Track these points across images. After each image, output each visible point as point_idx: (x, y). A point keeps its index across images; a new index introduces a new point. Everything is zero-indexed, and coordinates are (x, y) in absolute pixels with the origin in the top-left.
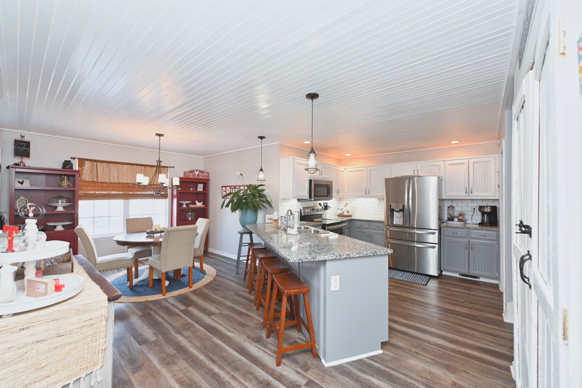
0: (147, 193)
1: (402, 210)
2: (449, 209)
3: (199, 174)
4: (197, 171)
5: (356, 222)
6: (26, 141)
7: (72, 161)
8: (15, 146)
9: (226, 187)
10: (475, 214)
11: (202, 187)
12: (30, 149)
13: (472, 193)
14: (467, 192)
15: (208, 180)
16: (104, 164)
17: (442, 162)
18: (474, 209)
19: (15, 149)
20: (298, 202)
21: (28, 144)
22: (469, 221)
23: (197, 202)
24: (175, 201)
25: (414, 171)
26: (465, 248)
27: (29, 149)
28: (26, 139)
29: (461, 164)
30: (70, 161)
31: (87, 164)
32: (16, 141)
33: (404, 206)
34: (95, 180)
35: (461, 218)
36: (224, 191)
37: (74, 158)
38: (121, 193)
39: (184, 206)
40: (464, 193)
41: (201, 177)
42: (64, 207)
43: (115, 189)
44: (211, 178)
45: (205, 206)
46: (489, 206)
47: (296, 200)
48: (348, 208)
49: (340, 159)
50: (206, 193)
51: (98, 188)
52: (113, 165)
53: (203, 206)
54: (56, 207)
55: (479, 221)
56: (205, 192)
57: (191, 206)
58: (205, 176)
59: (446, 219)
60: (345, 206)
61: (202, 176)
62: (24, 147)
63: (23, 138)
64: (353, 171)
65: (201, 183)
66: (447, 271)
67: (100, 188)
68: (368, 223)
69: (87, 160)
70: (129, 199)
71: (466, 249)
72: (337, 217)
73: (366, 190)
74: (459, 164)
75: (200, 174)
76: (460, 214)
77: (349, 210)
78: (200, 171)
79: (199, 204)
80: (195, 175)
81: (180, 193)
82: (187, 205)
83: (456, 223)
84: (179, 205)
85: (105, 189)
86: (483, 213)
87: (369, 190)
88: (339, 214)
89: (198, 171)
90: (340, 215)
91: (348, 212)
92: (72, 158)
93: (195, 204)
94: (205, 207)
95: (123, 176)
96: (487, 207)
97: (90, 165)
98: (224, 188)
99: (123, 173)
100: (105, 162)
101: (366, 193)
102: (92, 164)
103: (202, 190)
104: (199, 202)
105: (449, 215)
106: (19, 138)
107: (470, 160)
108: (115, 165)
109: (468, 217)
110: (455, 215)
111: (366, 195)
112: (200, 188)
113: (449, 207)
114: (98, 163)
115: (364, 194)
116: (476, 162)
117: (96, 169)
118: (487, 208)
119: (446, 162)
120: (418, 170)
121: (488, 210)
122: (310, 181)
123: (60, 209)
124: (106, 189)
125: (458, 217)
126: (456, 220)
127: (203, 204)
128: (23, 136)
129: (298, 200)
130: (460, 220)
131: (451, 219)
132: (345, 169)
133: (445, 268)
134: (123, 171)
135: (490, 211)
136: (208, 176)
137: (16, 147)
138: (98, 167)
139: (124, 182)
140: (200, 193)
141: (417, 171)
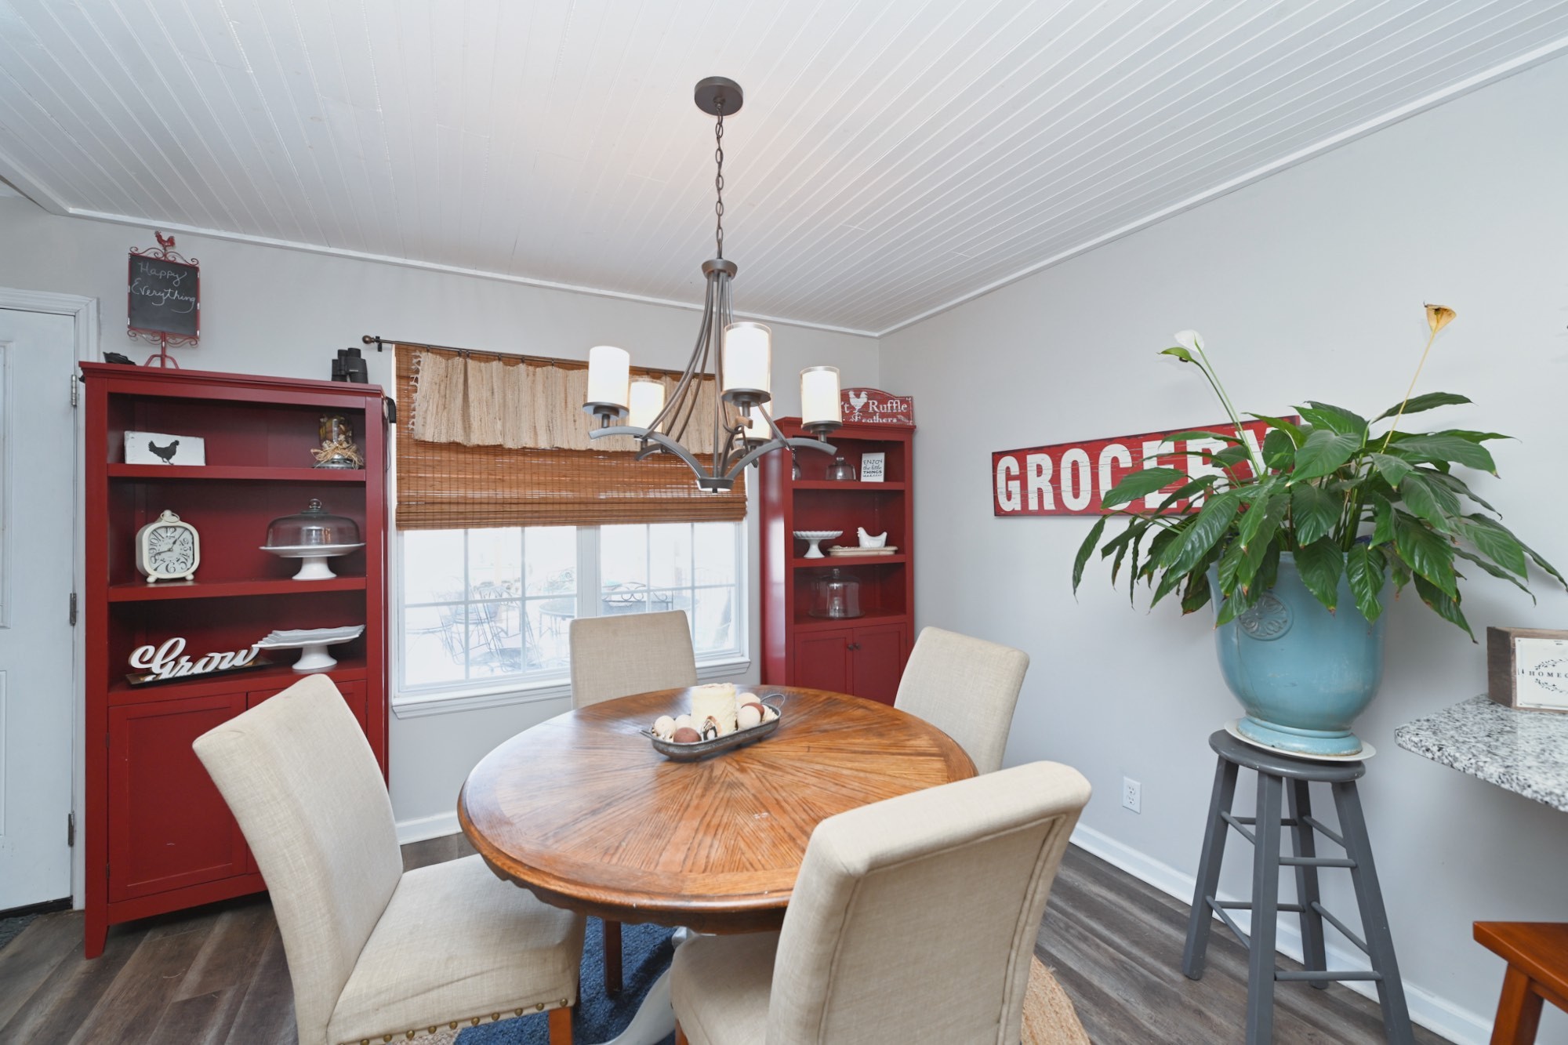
0: (664, 496)
3: (866, 405)
4: (858, 396)
6: (179, 261)
7: (368, 354)
8: (131, 282)
9: (1021, 455)
11: (882, 465)
12: (197, 301)
15: (911, 430)
16: (495, 364)
19: (131, 295)
21: (188, 277)
23: (861, 532)
24: (778, 530)
27: (192, 300)
28: (183, 254)
30: (358, 351)
31: (429, 368)
32: (135, 260)
34: (459, 439)
36: (1009, 477)
37: (379, 343)
38: (565, 494)
39: (814, 553)
41: (877, 419)
42: (332, 563)
43: (542, 478)
44: (922, 420)
45: (896, 552)
50: (901, 493)
51: (477, 477)
52: (531, 368)
53: (890, 551)
54: (297, 564)
56: (895, 486)
57: (841, 552)
58: (893, 415)
61: (882, 415)
62: (174, 289)
63: (169, 249)
65: (873, 447)
67: (484, 476)
69: (429, 349)
70: (599, 523)
75: (873, 406)
78: (873, 394)
79: (871, 544)
80: (852, 413)
81: (796, 492)
82: (824, 546)
84: (796, 548)
85: (503, 481)
89: (863, 395)
92: (367, 340)
93: (856, 543)
94: (900, 559)
95: (571, 418)
97: (442, 372)
98: (1010, 462)
99: (570, 405)
100: (499, 357)
102: (447, 367)
103: (880, 478)
104: (873, 533)
106: (149, 247)
108: (539, 370)
112: (873, 470)
114: (469, 361)
117: (461, 387)
123: (315, 572)
124: (507, 478)
127: (888, 543)
128: (165, 237)
134: (570, 400)
136: (909, 414)
137: (136, 289)
138: (470, 381)
139: (573, 447)
140: (872, 490)
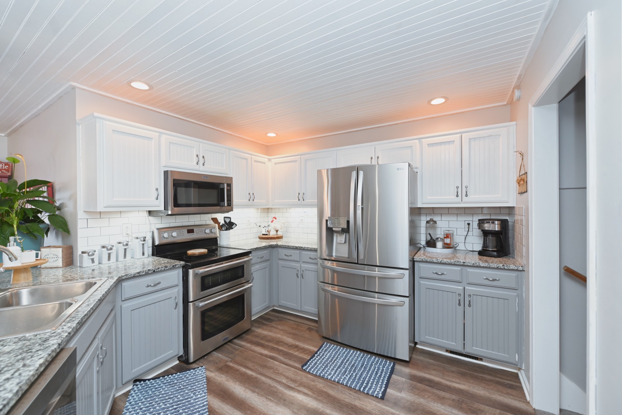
1: (346, 231)
2: (428, 224)
5: (280, 250)
10: (470, 233)
13: (466, 196)
14: (460, 194)
17: (417, 141)
18: (469, 224)
20: (151, 218)
22: (461, 247)
25: (372, 158)
26: (458, 302)
29: (449, 142)
33: (348, 222)
35: (448, 241)
40: (454, 197)
46: (498, 220)
47: (146, 214)
48: (276, 225)
49: (267, 146)
55: (479, 247)
59: (423, 243)
60: (272, 222)
64: (281, 163)
66: (424, 343)
68: (297, 252)
71: (459, 304)
72: (258, 239)
73: (299, 194)
74: (445, 143)
76: (447, 235)
77: (278, 228)
83: (439, 251)
86: (486, 233)
87: (304, 194)
88: (263, 235)
90: (264, 237)
91: (277, 231)
96: (493, 221)
101: (299, 200)
105: (428, 236)
107: (463, 135)
109: (458, 239)
110: (438, 236)
111: (299, 202)
113: (427, 222)
115: (297, 200)
116: (475, 138)
118: (493, 223)
119: (423, 140)
120: (378, 157)
121: (496, 227)
122: (166, 173)
125: (442, 240)
126: (439, 244)
129: (150, 213)
130: (447, 246)
131: (431, 243)
132: (270, 160)
133: (422, 339)
135: (499, 230)
141: (376, 159)
